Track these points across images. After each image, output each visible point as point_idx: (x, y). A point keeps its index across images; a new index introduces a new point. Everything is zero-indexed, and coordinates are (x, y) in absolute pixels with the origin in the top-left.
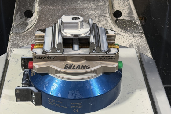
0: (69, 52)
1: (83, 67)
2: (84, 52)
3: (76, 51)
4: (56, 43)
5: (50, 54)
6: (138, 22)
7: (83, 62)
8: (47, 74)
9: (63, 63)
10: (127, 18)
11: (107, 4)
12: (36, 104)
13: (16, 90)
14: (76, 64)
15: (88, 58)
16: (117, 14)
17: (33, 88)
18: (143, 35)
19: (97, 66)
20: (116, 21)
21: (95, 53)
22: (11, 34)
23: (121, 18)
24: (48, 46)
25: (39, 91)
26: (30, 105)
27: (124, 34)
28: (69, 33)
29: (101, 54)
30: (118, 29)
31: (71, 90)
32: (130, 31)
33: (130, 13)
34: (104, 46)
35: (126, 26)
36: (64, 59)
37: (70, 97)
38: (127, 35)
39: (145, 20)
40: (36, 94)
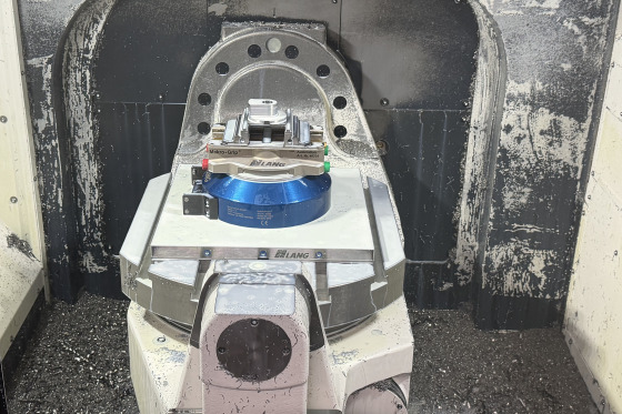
1: (275, 164)
2: (277, 145)
3: (267, 143)
5: (232, 147)
6: (373, 145)
7: (276, 159)
8: (224, 176)
9: (249, 160)
10: (355, 139)
11: (324, 114)
13: (184, 196)
14: (267, 160)
15: (281, 153)
16: (340, 131)
17: (207, 195)
18: (378, 162)
19: (294, 164)
20: (338, 142)
21: (292, 146)
23: (346, 138)
24: (229, 135)
25: (216, 197)
28: (257, 120)
29: (300, 148)
31: (258, 193)
32: (358, 156)
33: (360, 130)
34: (305, 138)
35: (353, 148)
36: (250, 153)
37: (257, 202)
38: (354, 161)
40: (211, 201)
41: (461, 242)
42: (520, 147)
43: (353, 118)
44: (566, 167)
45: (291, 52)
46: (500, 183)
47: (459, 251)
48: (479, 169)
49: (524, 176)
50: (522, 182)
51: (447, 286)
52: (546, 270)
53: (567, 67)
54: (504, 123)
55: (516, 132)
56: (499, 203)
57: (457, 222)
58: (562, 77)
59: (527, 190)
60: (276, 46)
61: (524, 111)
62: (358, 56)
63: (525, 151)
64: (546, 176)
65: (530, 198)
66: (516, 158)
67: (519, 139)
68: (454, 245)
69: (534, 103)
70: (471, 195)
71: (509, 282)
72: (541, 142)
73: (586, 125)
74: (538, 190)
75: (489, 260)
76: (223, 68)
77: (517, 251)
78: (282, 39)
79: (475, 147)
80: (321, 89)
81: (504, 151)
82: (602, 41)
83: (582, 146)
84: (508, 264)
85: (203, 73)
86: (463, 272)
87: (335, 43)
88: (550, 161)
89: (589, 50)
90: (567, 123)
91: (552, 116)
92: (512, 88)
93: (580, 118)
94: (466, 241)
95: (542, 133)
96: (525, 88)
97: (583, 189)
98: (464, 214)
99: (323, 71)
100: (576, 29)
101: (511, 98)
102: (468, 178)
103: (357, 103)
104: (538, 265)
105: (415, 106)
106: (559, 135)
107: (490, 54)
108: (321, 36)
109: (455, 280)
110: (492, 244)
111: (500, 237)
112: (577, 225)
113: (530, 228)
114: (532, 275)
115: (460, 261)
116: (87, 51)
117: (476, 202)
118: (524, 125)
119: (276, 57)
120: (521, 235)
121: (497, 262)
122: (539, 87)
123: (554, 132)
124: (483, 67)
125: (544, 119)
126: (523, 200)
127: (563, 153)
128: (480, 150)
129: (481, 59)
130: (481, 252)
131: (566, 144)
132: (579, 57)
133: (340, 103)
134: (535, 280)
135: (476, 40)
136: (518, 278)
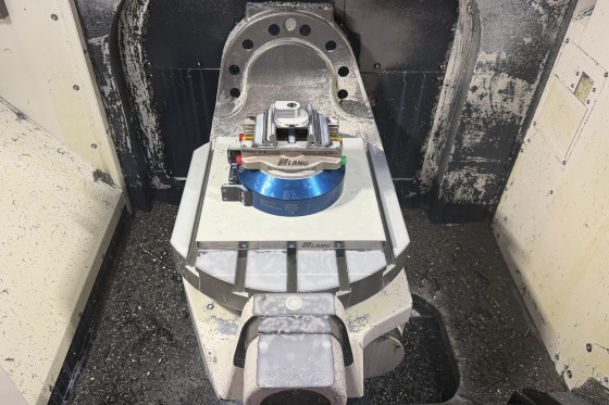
0: (283, 145)
1: (301, 163)
2: (301, 145)
3: (292, 144)
4: (269, 134)
5: (262, 148)
6: (368, 104)
7: (300, 158)
8: (258, 170)
9: (277, 159)
10: (354, 100)
11: (331, 81)
12: (247, 205)
13: (223, 188)
14: (292, 159)
15: (306, 153)
16: (342, 94)
17: (241, 187)
18: (373, 121)
19: (316, 161)
20: (340, 103)
21: (314, 147)
22: (215, 118)
23: (347, 99)
24: (258, 139)
25: (250, 190)
26: (239, 206)
27: (350, 119)
28: (284, 123)
30: (343, 112)
31: (286, 189)
32: (357, 116)
33: (358, 93)
34: (325, 139)
35: (352, 108)
36: (278, 153)
37: (284, 197)
38: (354, 120)
39: (376, 101)
40: (245, 193)
41: (425, 165)
42: (481, 103)
43: (354, 84)
44: (514, 117)
45: (304, 30)
46: (462, 129)
47: (423, 172)
48: (445, 116)
49: (481, 123)
50: (479, 128)
51: (411, 194)
52: (486, 187)
53: (528, 40)
54: (471, 85)
55: (479, 92)
56: (459, 140)
57: (424, 153)
58: (523, 48)
59: (482, 134)
60: (291, 25)
61: (489, 75)
62: (359, 29)
63: (485, 105)
64: (498, 123)
65: (483, 139)
66: (477, 110)
67: (482, 97)
68: (420, 167)
69: (497, 69)
70: (437, 134)
71: (458, 194)
72: (497, 98)
73: (534, 86)
74: (490, 133)
75: (446, 181)
76: (248, 44)
77: (467, 175)
78: (297, 19)
79: (445, 99)
80: (328, 61)
81: (469, 105)
82: (560, 19)
83: (528, 101)
84: (459, 183)
85: (232, 48)
86: (424, 185)
88: (502, 112)
89: (548, 27)
90: (520, 84)
91: (510, 79)
92: (483, 57)
93: (531, 82)
94: (429, 166)
95: (500, 92)
96: (492, 58)
97: (524, 133)
98: (430, 147)
99: (331, 45)
100: (541, 10)
101: (480, 65)
102: (436, 122)
103: (357, 72)
104: (481, 184)
105: (401, 68)
106: (513, 93)
107: (466, 26)
108: (331, 16)
109: (418, 191)
110: (449, 171)
111: (456, 165)
112: (515, 157)
113: (479, 160)
114: (476, 190)
115: (423, 179)
116: (136, 28)
117: (440, 139)
118: (487, 86)
119: (292, 34)
120: (472, 164)
121: (451, 182)
122: (504, 56)
123: (509, 91)
124: (459, 38)
125: (503, 81)
126: (478, 140)
127: (513, 107)
128: (448, 102)
129: (458, 31)
130: (441, 172)
131: (517, 100)
132: (539, 33)
133: (344, 72)
134: (477, 193)
135: (455, 15)
136: (465, 192)
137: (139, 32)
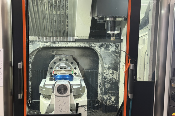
3: (63, 69)
5: (58, 70)
6: (81, 76)
7: (65, 71)
10: (78, 75)
14: (63, 71)
16: (75, 74)
17: (53, 77)
19: (67, 72)
21: (67, 69)
26: (53, 81)
28: (62, 65)
31: (62, 76)
33: (79, 73)
37: (61, 78)
40: (54, 79)
41: (99, 96)
42: (107, 76)
43: (78, 71)
44: (116, 80)
45: (67, 60)
46: (104, 83)
47: (98, 97)
48: (101, 81)
49: (108, 82)
50: (108, 83)
51: (97, 105)
52: (114, 100)
53: (114, 62)
54: (104, 72)
55: (106, 73)
56: (105, 87)
57: (98, 92)
58: (113, 64)
59: (109, 84)
60: (64, 59)
61: (107, 70)
62: (78, 61)
63: (108, 77)
64: (112, 81)
65: (110, 86)
66: (107, 78)
67: (107, 75)
69: (109, 68)
70: (100, 86)
72: (111, 75)
73: (118, 72)
74: (111, 84)
75: (104, 98)
76: (55, 63)
77: (109, 96)
78: (65, 58)
79: (100, 77)
80: (72, 66)
81: (105, 77)
82: (119, 58)
83: (118, 76)
84: (107, 99)
85: (51, 64)
86: (99, 102)
87: (74, 59)
88: (113, 79)
89: (117, 59)
90: (115, 72)
91: (112, 71)
92: (105, 66)
93: (117, 71)
94: (100, 95)
95: (111, 74)
96: (107, 66)
97: (119, 84)
98: (99, 90)
99: (72, 63)
100: (114, 56)
101: (105, 67)
102: (99, 83)
103: (78, 68)
104: (113, 99)
105: (89, 70)
106: (114, 74)
107: (101, 60)
108: (72, 57)
110: (104, 95)
111: (105, 93)
112: (119, 91)
113: (111, 92)
114: (112, 101)
115: (99, 99)
116: (31, 61)
118: (108, 72)
119: (64, 61)
120: (109, 93)
121: (105, 99)
122: (109, 65)
123: (113, 73)
124: (100, 63)
125: (111, 71)
126: (109, 86)
127: (115, 77)
129: (99, 61)
130: (102, 97)
131: (115, 75)
132: (115, 60)
133: (75, 68)
134: (113, 102)
135: (98, 58)
136: (109, 102)
137: (31, 62)
